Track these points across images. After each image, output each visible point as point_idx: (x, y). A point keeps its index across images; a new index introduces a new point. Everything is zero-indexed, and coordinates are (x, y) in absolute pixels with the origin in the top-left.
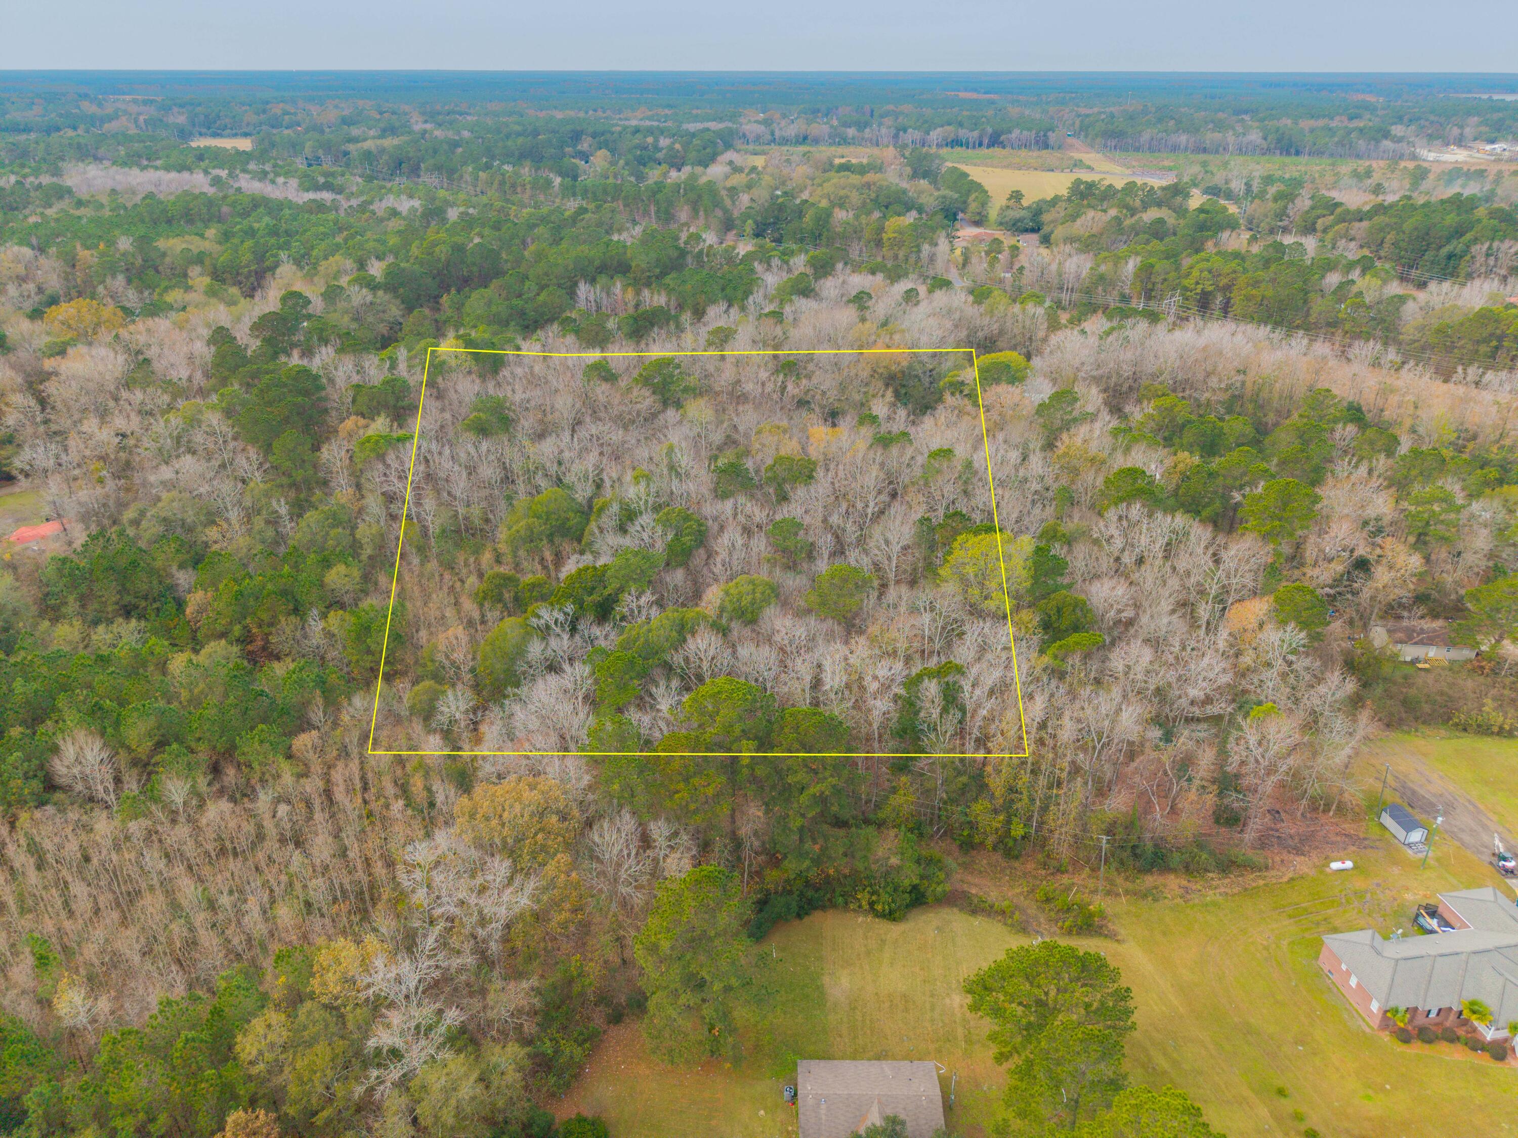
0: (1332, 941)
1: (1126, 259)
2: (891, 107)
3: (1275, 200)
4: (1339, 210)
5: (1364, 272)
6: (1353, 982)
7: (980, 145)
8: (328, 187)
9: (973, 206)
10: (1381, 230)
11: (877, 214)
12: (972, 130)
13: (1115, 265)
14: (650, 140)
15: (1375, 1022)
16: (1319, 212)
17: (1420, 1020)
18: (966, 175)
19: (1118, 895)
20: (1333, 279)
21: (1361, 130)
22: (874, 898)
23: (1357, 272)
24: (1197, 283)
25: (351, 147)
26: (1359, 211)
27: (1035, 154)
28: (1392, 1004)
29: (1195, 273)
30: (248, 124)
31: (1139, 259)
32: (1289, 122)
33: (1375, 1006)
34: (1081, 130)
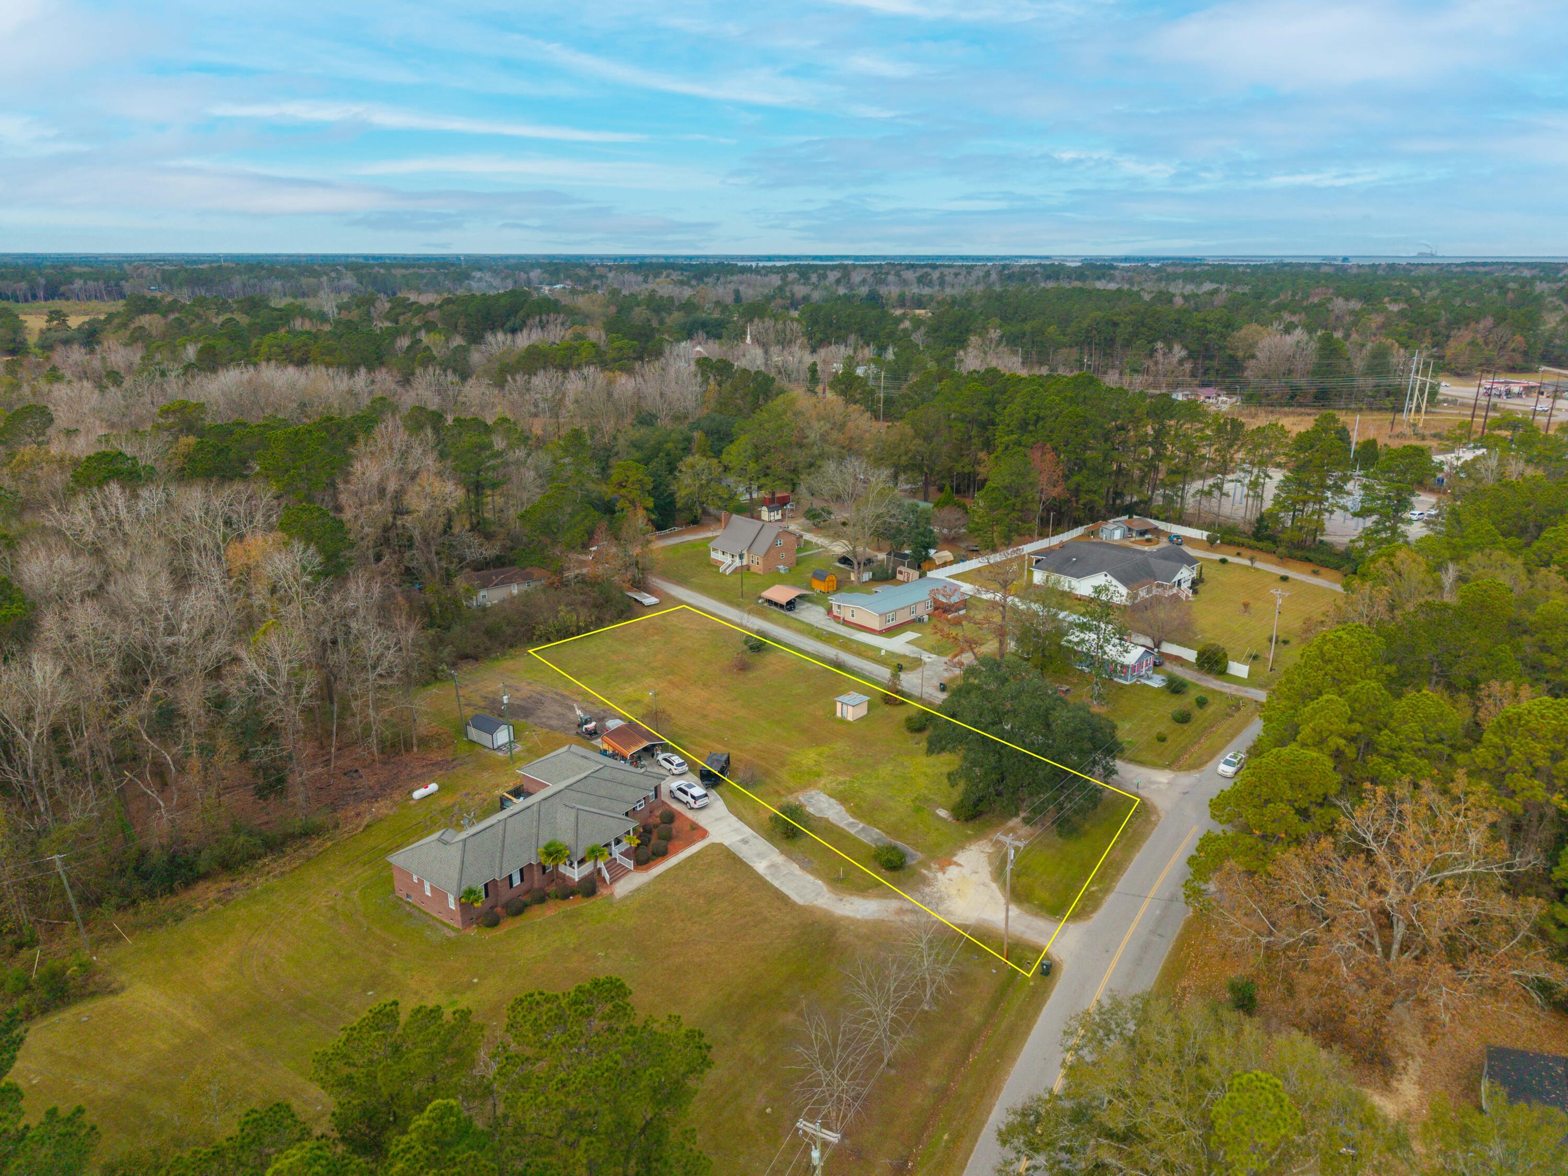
0: (398, 859)
6: (427, 889)
10: (452, 316)
15: (457, 923)
17: (506, 895)
19: (118, 938)
28: (465, 886)
29: (264, 349)
31: (199, 345)
33: (451, 902)
34: (163, 282)
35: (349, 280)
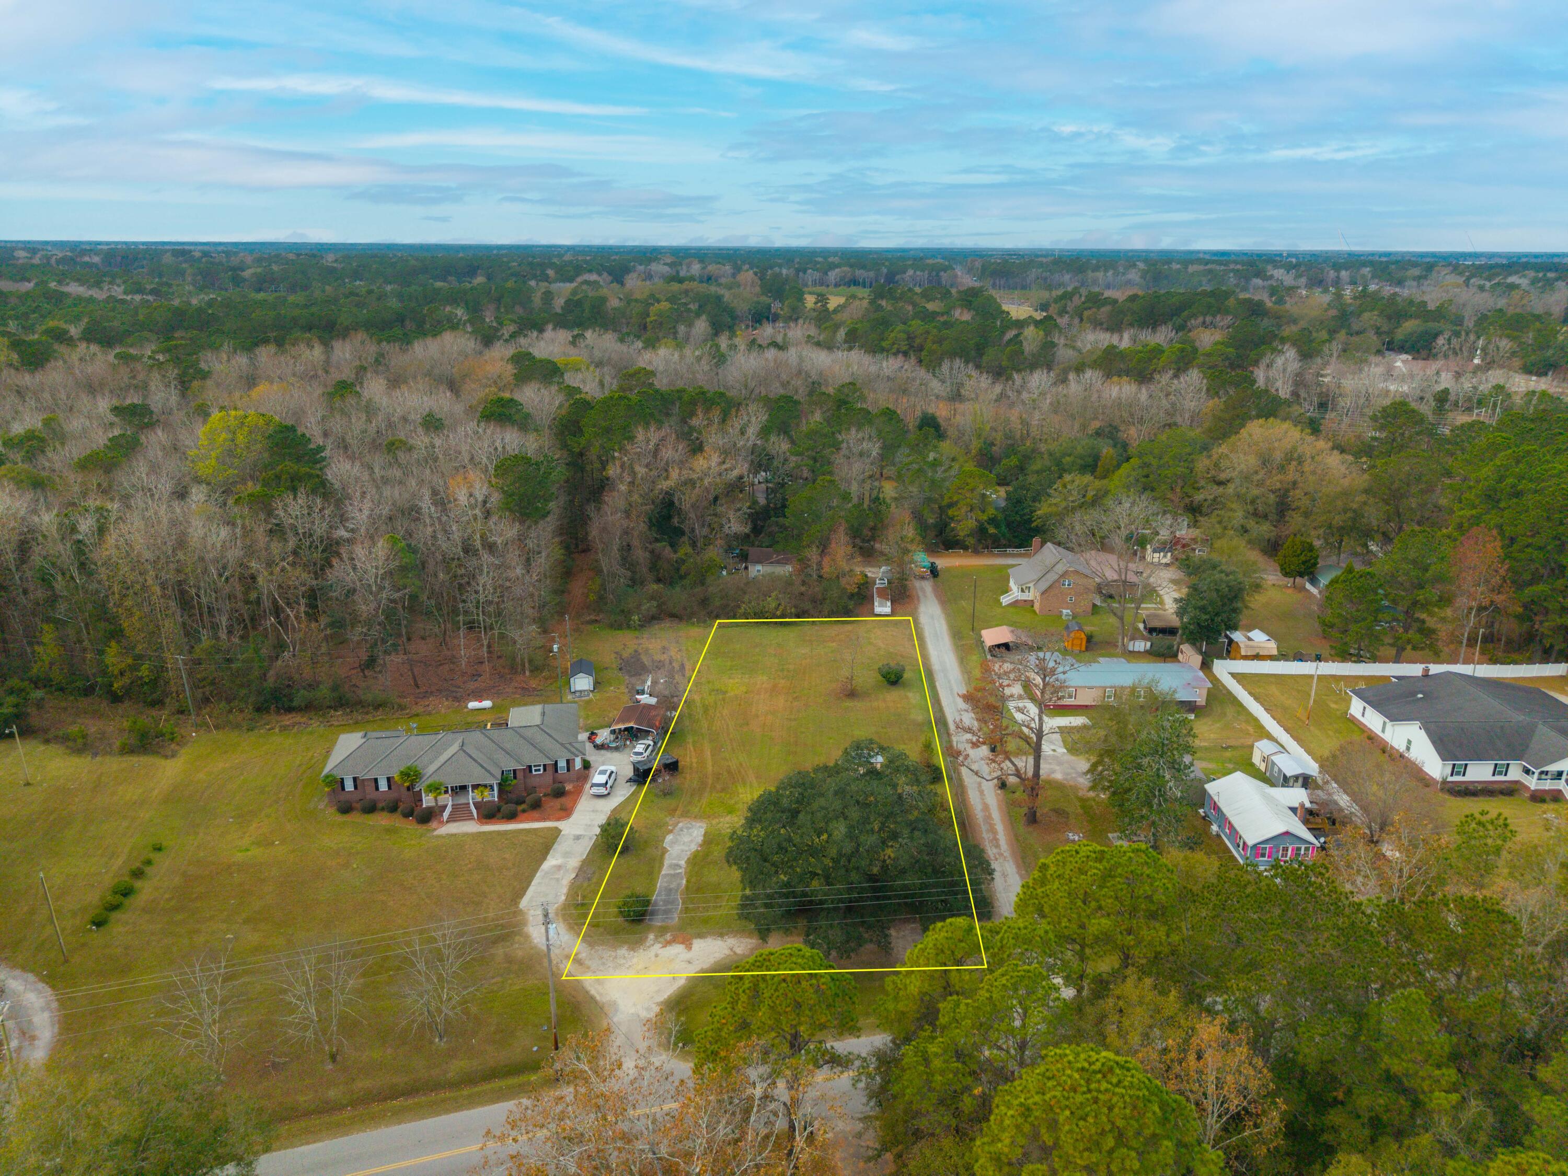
17: (371, 794)
28: (332, 773)
35: (1141, 265)
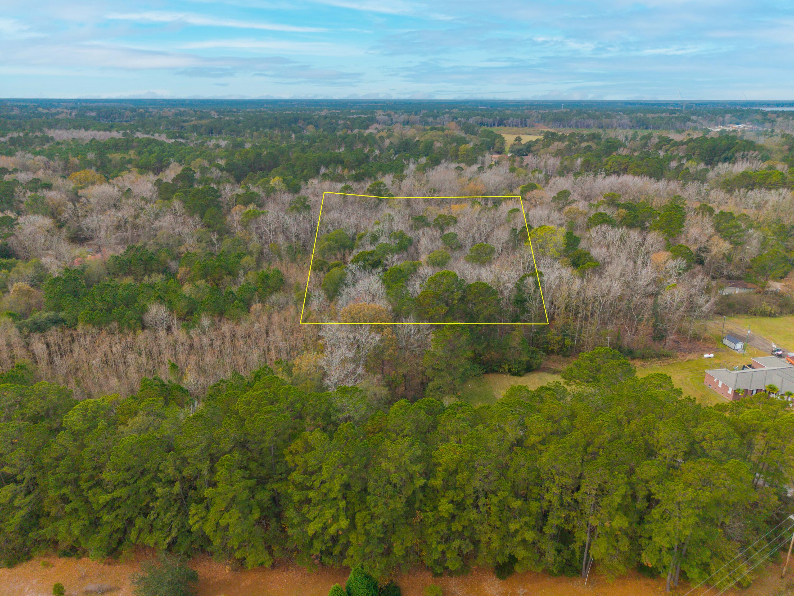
0: (708, 372)
1: (577, 159)
2: (447, 110)
3: (641, 139)
4: (672, 142)
5: (688, 160)
6: (720, 385)
7: (494, 125)
8: (182, 137)
9: (498, 145)
10: (693, 148)
11: (455, 144)
12: (489, 118)
13: (572, 161)
14: (334, 121)
15: (731, 398)
16: (662, 143)
18: (492, 132)
20: (674, 164)
21: (677, 118)
22: (510, 366)
23: (685, 160)
24: (611, 168)
25: (185, 124)
26: (682, 142)
27: (521, 129)
28: (737, 387)
29: (610, 163)
30: (127, 117)
31: (582, 159)
32: (642, 115)
33: (730, 391)
34: (542, 119)
